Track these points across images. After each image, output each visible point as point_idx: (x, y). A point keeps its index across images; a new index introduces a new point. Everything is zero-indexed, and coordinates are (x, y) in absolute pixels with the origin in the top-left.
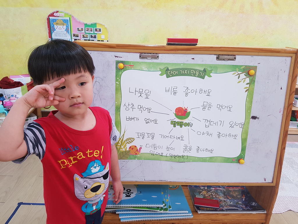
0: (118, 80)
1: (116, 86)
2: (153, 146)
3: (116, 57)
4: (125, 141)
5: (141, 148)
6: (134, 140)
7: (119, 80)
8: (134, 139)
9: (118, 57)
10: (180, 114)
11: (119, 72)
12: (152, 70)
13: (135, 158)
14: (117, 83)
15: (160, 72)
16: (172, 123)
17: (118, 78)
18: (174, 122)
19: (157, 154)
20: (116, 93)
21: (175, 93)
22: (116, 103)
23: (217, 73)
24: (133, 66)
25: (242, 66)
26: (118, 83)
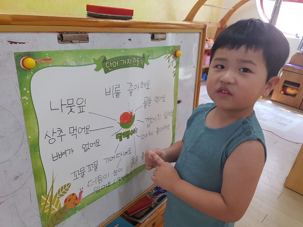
0: (26, 91)
1: (23, 104)
2: (97, 180)
3: (11, 43)
4: (56, 195)
5: (81, 192)
6: (69, 187)
7: (28, 92)
8: (69, 185)
9: (16, 43)
10: (126, 121)
11: (26, 75)
12: (83, 63)
13: (75, 212)
14: (25, 99)
15: (95, 66)
16: (117, 138)
17: (25, 89)
18: (120, 134)
19: (103, 187)
20: (26, 118)
21: (118, 94)
22: (30, 137)
23: (154, 58)
24: (50, 59)
25: (171, 46)
26: (27, 99)
